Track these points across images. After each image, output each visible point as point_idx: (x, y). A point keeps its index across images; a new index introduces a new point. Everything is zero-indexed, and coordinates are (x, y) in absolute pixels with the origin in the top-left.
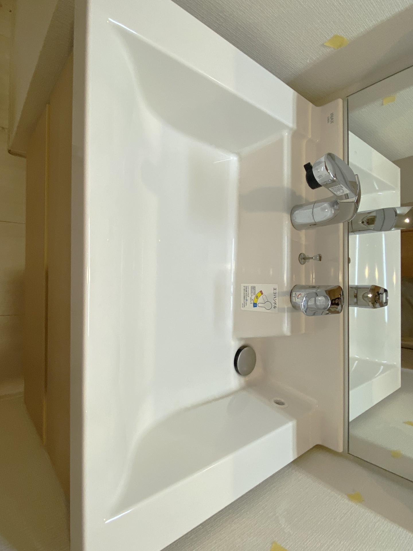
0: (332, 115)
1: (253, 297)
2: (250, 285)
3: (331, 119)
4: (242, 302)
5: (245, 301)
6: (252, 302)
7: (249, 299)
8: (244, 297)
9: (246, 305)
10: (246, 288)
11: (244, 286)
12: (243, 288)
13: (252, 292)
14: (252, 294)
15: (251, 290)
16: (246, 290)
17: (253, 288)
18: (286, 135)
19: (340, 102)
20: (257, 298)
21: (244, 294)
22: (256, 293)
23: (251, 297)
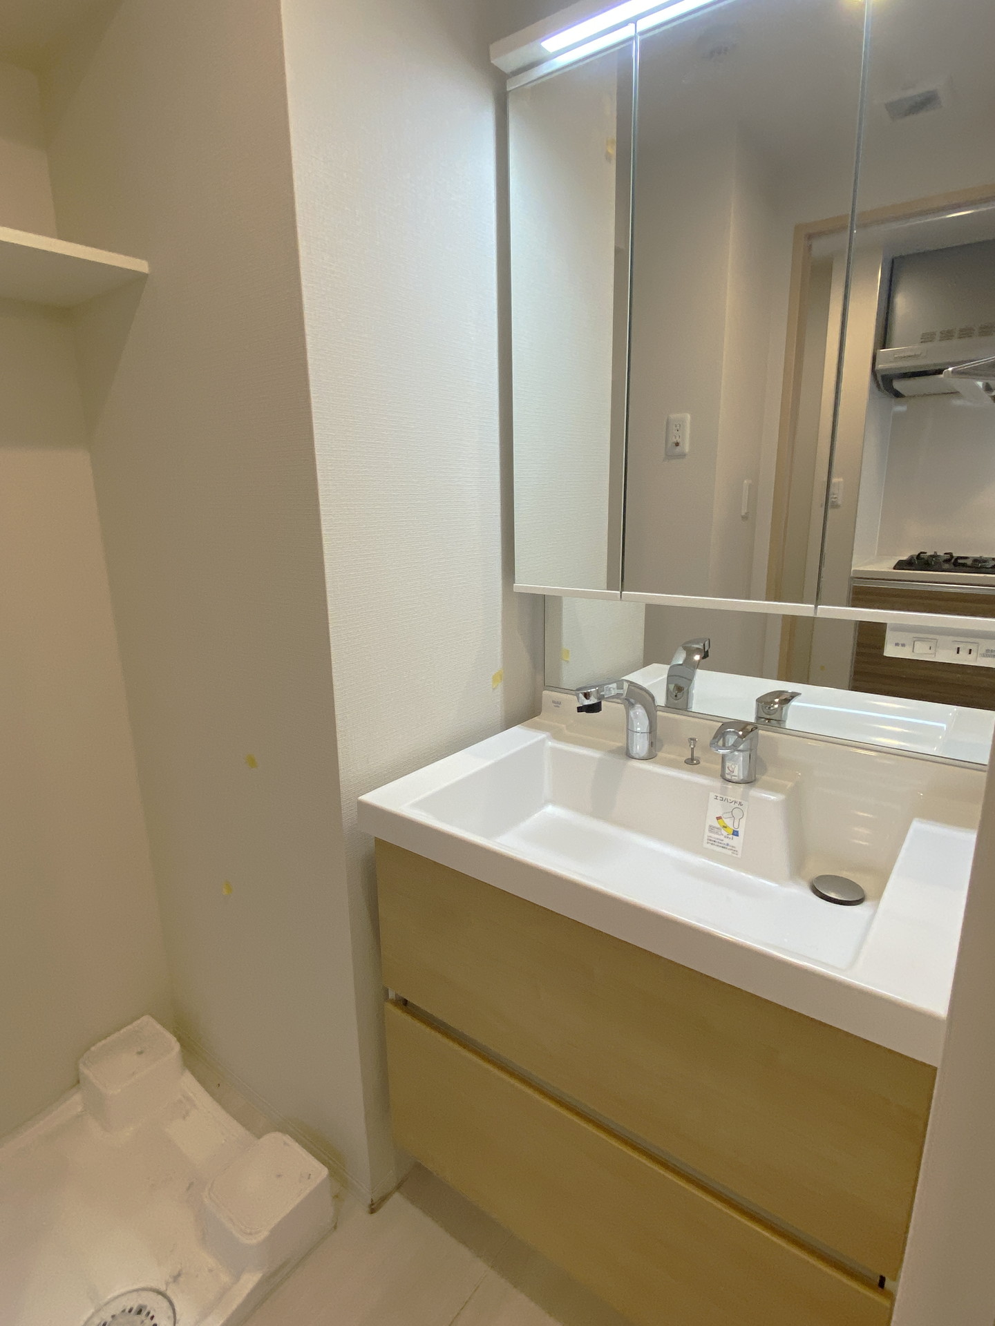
0: (554, 702)
1: (725, 833)
2: (707, 833)
3: (557, 703)
4: (730, 853)
5: (728, 847)
6: (731, 836)
7: (726, 841)
8: (723, 847)
9: (734, 847)
10: (710, 840)
11: (708, 843)
12: (709, 846)
13: (717, 833)
14: (720, 833)
15: (714, 833)
16: (712, 841)
17: (712, 828)
18: (550, 743)
19: (545, 692)
20: (726, 827)
21: (718, 846)
22: (719, 826)
23: (723, 836)
